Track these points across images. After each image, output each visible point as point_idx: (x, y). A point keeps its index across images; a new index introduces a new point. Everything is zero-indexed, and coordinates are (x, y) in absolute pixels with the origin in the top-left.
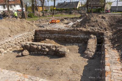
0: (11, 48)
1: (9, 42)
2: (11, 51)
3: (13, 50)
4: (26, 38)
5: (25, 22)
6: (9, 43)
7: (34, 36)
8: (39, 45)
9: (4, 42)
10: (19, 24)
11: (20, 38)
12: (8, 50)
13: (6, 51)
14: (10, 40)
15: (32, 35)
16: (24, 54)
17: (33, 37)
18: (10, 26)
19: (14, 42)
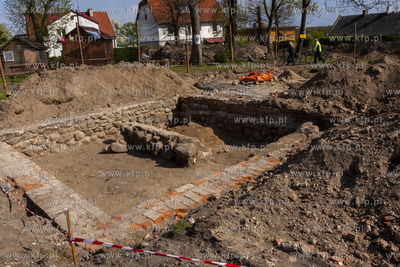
0: (102, 134)
1: (100, 118)
2: (100, 141)
3: (107, 139)
4: (146, 115)
5: (162, 74)
6: (98, 121)
7: (172, 111)
8: (149, 132)
9: (85, 117)
10: (142, 79)
11: (130, 112)
12: (95, 137)
13: (88, 139)
14: (101, 114)
15: (167, 110)
16: (113, 149)
17: (171, 113)
18: (120, 82)
19: (111, 120)
